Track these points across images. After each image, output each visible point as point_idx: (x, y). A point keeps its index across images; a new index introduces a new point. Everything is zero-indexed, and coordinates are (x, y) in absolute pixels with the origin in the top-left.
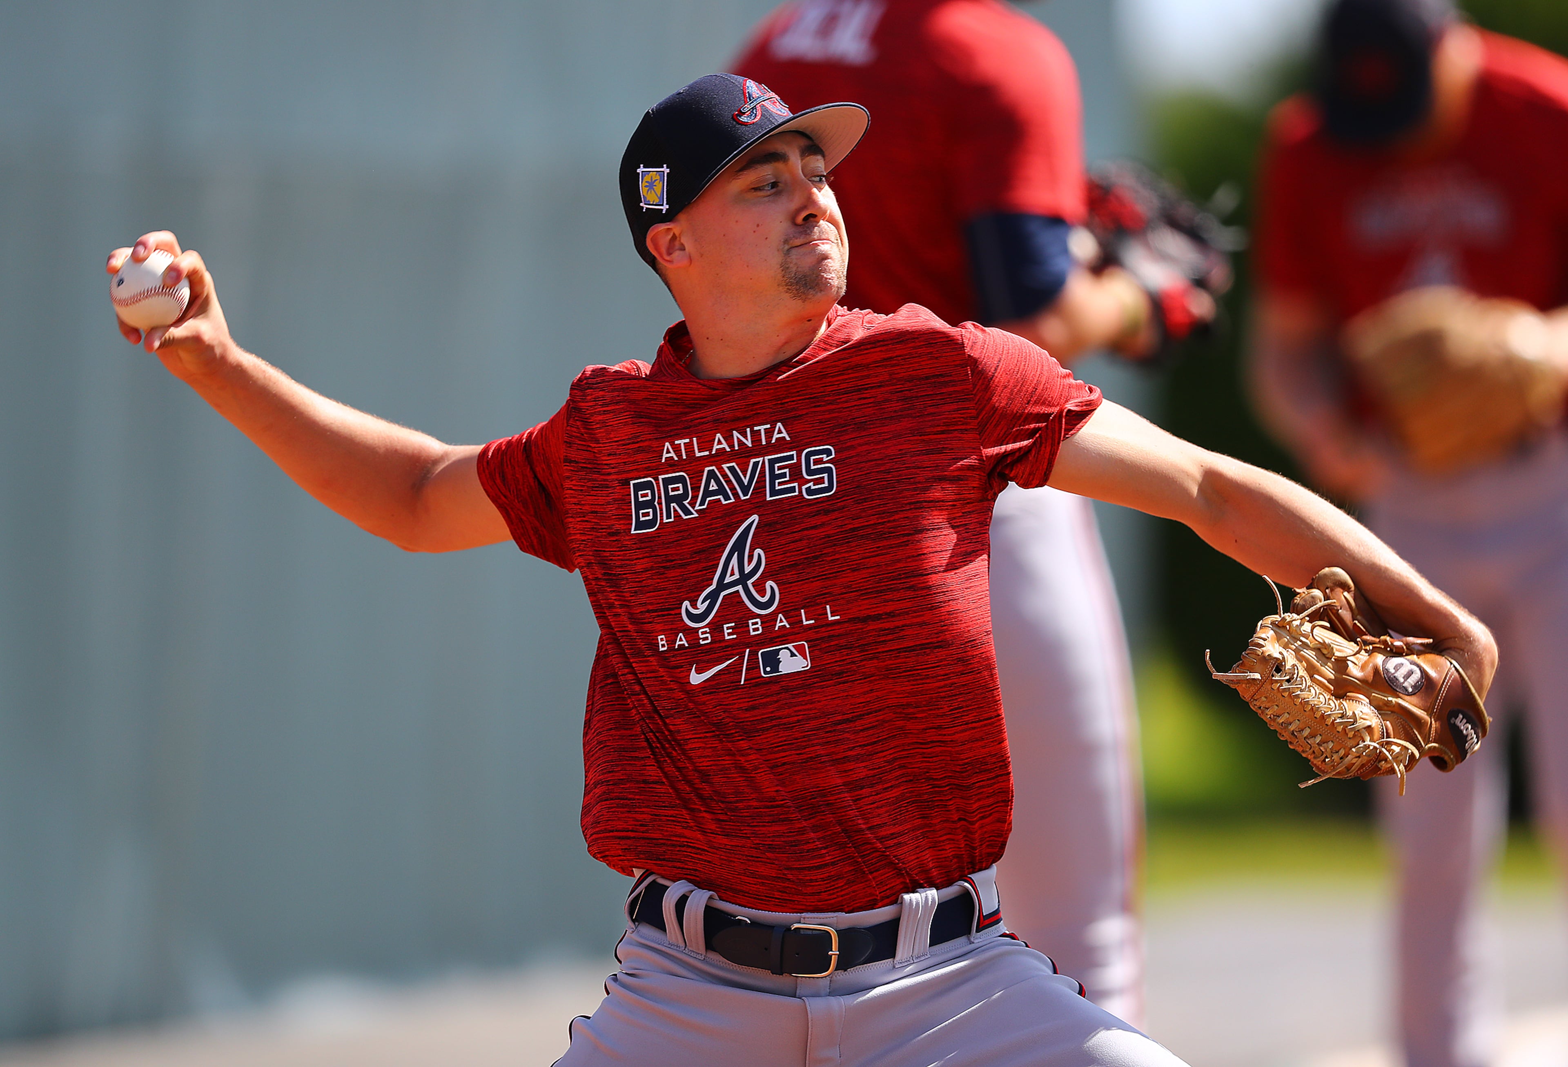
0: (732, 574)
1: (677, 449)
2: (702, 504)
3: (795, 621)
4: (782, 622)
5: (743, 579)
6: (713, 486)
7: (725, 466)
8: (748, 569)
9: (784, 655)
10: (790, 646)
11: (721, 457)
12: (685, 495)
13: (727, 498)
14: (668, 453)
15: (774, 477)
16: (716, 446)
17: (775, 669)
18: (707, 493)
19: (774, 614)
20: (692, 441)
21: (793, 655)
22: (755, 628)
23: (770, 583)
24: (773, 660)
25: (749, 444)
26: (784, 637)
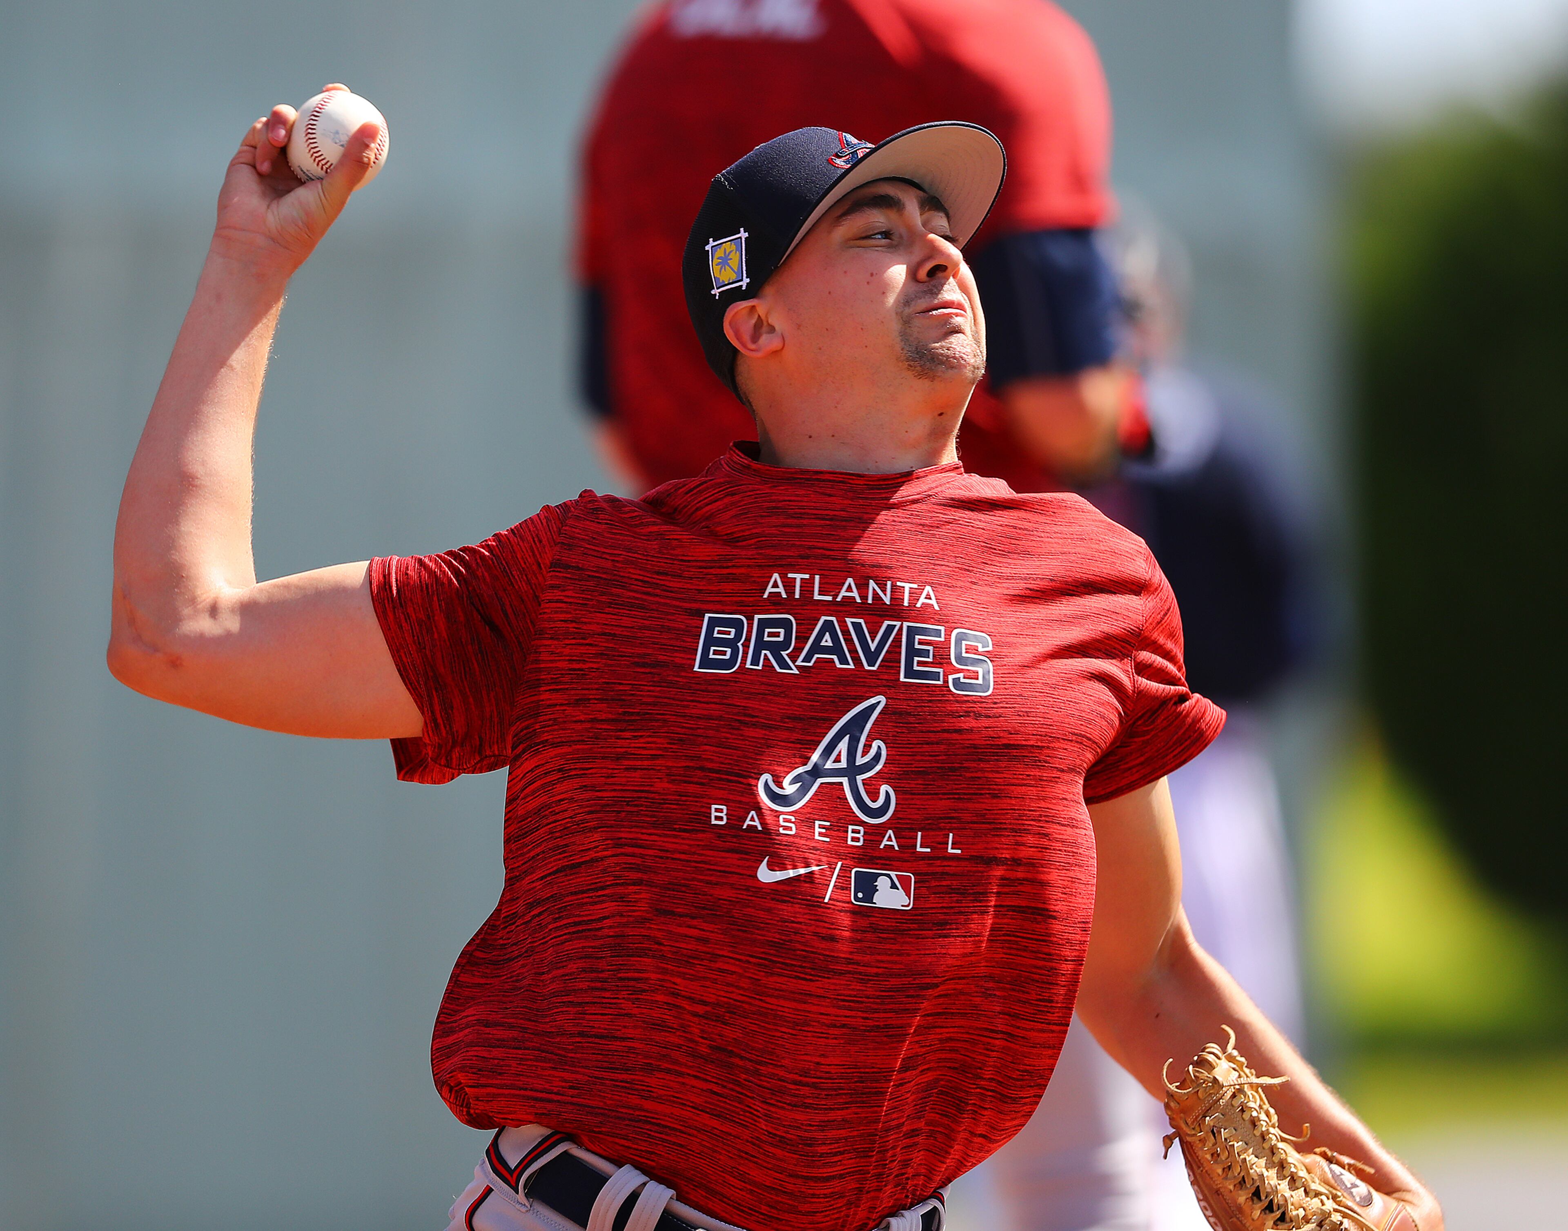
0: (838, 760)
1: (789, 585)
2: (807, 659)
3: (907, 845)
4: (890, 840)
5: (852, 771)
6: (827, 641)
7: (849, 621)
8: (860, 761)
9: (883, 883)
10: (893, 874)
11: (847, 607)
12: (785, 644)
13: (843, 660)
14: (775, 586)
15: (912, 652)
16: (843, 593)
17: (869, 898)
18: (817, 647)
19: (883, 828)
20: (812, 579)
21: (893, 886)
22: (855, 837)
23: (884, 788)
24: (868, 886)
25: (887, 600)
26: (887, 860)
